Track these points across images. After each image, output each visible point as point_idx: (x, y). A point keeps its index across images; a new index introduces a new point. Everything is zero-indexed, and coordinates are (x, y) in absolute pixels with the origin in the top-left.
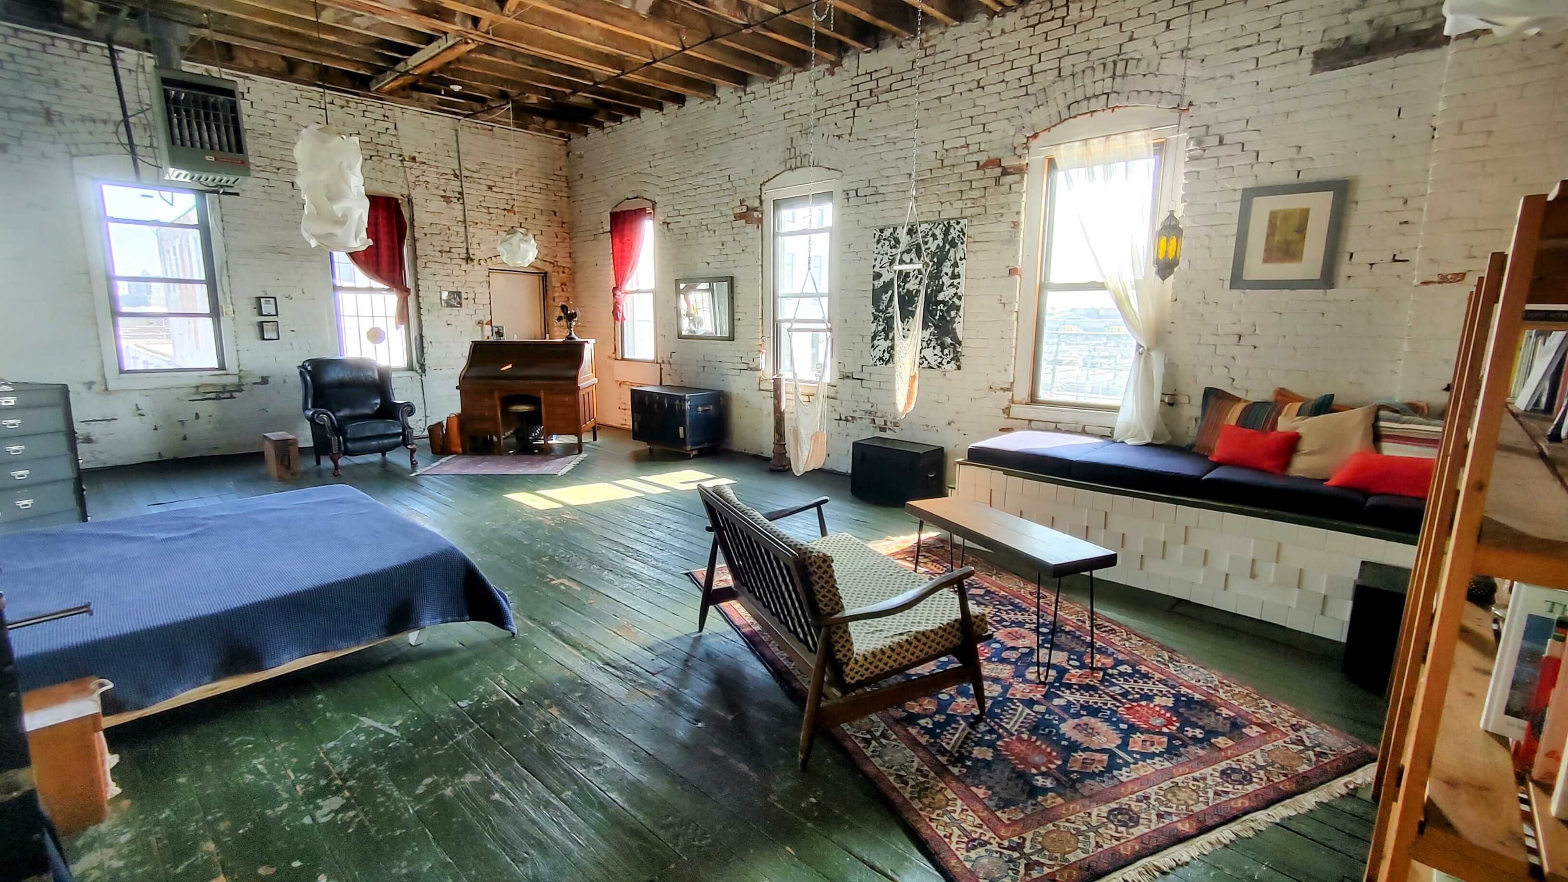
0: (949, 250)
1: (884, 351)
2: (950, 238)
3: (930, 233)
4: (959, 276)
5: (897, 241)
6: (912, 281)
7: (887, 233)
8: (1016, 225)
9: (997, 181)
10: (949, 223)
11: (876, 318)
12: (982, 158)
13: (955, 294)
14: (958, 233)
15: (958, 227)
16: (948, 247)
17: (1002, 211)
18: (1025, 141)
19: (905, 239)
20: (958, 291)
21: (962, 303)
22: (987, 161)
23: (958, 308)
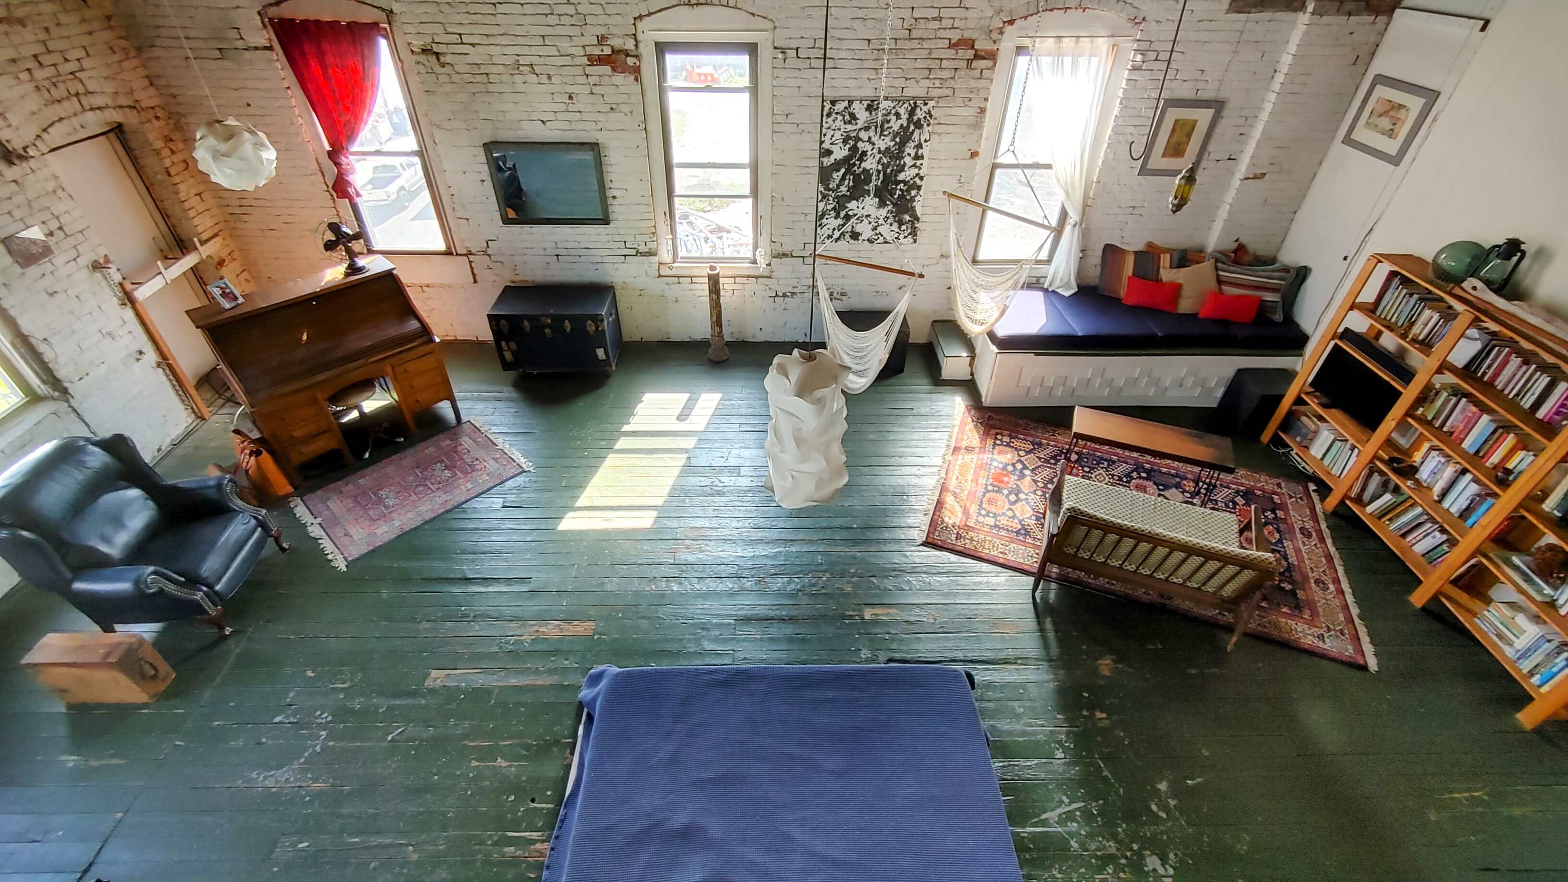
0: (913, 131)
1: (834, 229)
2: (915, 118)
3: (893, 112)
4: (922, 157)
5: (853, 117)
6: (870, 160)
7: (840, 107)
8: (982, 111)
9: (969, 61)
10: (915, 103)
11: (824, 197)
12: (955, 36)
13: (917, 175)
14: (924, 115)
15: (925, 109)
16: (912, 127)
17: (970, 96)
18: (1001, 25)
19: (863, 116)
20: (920, 172)
21: (923, 183)
22: (959, 40)
23: (919, 188)
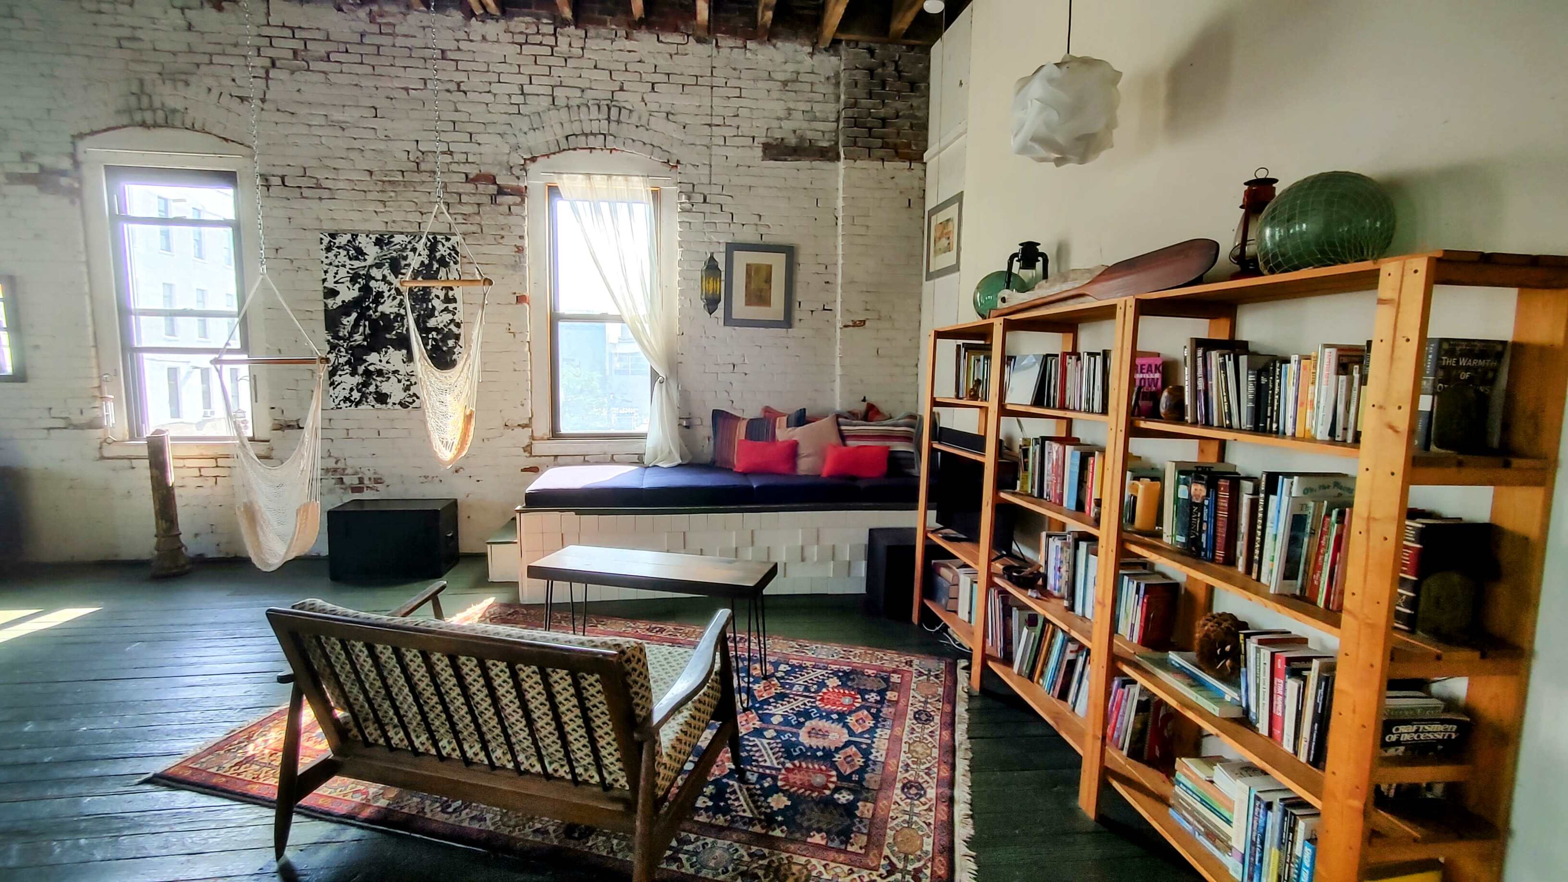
0: (438, 269)
1: (352, 389)
2: (438, 255)
3: (409, 247)
4: (454, 300)
5: (360, 253)
6: (389, 302)
7: (342, 240)
8: (519, 250)
9: (493, 200)
10: (435, 238)
11: (334, 347)
12: (472, 170)
13: (452, 321)
14: (448, 251)
15: (447, 244)
16: (436, 266)
17: (502, 233)
18: (523, 162)
19: (372, 252)
20: (455, 317)
21: (461, 331)
22: (477, 175)
23: (457, 337)
